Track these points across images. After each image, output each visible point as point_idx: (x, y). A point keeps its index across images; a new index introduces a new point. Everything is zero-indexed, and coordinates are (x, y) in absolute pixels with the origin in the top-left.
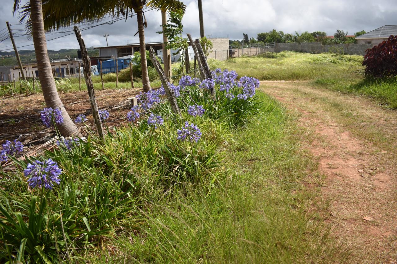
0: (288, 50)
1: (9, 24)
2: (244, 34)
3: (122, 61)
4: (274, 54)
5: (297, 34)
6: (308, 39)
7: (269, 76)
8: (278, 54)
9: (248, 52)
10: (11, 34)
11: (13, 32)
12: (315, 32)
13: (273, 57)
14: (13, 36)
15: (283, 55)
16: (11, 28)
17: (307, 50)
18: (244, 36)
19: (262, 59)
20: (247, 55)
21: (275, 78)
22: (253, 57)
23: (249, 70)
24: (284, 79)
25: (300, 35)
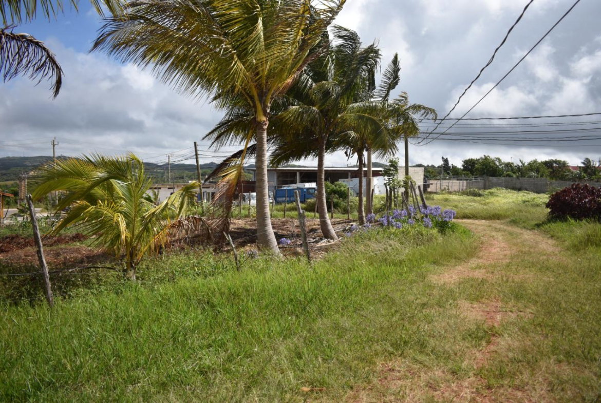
0: (502, 187)
1: (197, 144)
2: (443, 158)
3: (305, 190)
4: (481, 192)
5: (522, 163)
6: (538, 171)
7: (470, 215)
8: (487, 191)
9: (448, 187)
10: (196, 155)
11: (199, 152)
12: (552, 160)
13: (480, 195)
14: (199, 156)
15: (491, 194)
16: (198, 148)
17: (527, 188)
18: (443, 161)
19: (465, 198)
20: (447, 191)
21: (476, 217)
22: (455, 193)
23: (448, 208)
24: (485, 218)
25: (526, 164)
